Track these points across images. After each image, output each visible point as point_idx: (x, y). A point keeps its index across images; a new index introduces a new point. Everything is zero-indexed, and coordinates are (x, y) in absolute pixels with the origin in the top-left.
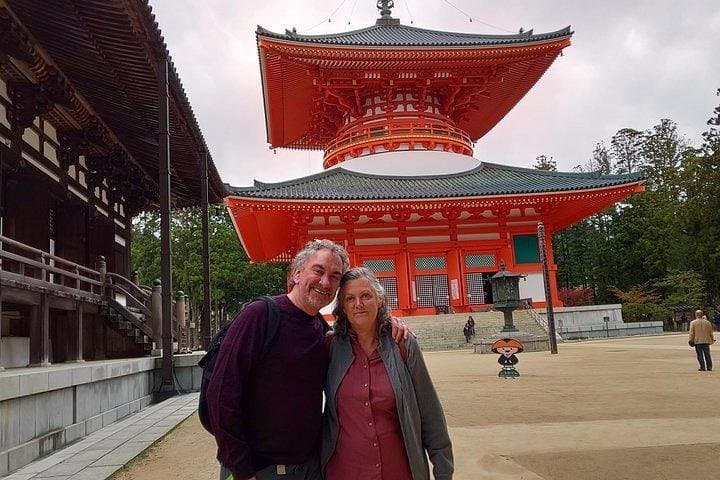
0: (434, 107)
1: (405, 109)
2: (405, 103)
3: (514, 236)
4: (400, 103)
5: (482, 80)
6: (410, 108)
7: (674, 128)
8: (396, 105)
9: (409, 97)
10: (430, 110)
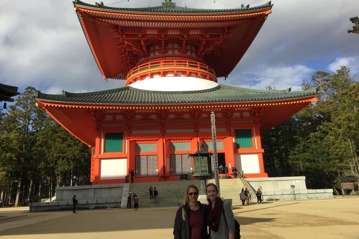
0: (191, 51)
1: (173, 53)
2: (173, 49)
3: (236, 130)
4: (170, 49)
5: (219, 36)
6: (176, 52)
7: (349, 71)
8: (168, 50)
9: (176, 46)
10: (189, 53)
